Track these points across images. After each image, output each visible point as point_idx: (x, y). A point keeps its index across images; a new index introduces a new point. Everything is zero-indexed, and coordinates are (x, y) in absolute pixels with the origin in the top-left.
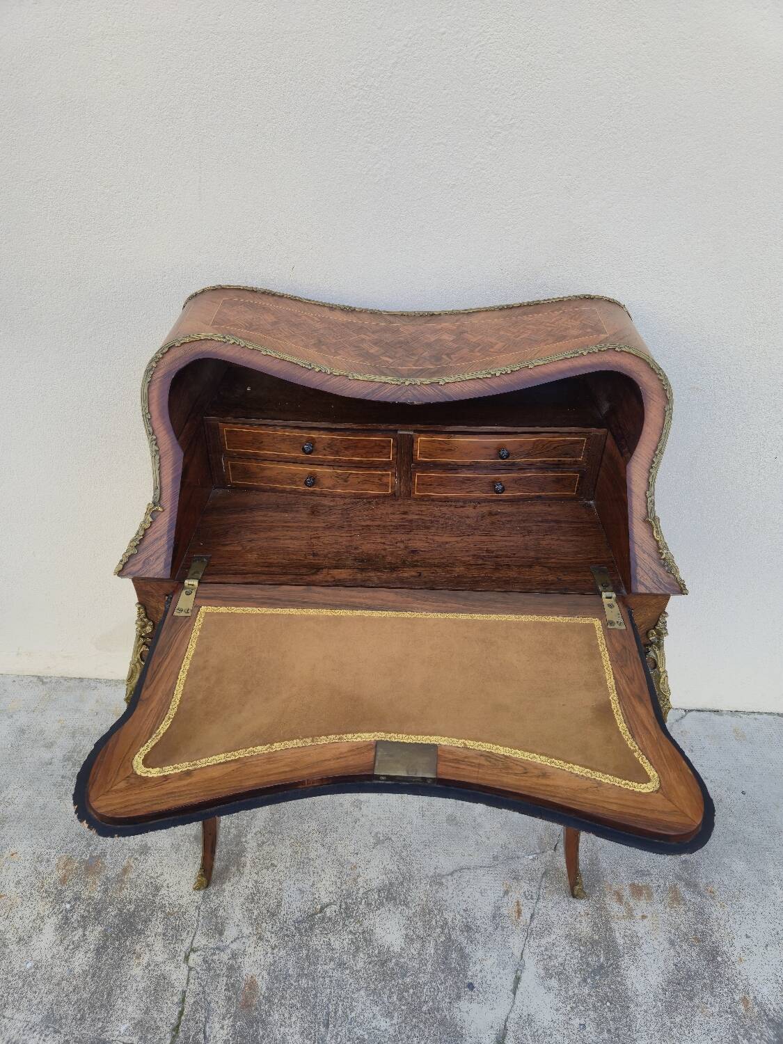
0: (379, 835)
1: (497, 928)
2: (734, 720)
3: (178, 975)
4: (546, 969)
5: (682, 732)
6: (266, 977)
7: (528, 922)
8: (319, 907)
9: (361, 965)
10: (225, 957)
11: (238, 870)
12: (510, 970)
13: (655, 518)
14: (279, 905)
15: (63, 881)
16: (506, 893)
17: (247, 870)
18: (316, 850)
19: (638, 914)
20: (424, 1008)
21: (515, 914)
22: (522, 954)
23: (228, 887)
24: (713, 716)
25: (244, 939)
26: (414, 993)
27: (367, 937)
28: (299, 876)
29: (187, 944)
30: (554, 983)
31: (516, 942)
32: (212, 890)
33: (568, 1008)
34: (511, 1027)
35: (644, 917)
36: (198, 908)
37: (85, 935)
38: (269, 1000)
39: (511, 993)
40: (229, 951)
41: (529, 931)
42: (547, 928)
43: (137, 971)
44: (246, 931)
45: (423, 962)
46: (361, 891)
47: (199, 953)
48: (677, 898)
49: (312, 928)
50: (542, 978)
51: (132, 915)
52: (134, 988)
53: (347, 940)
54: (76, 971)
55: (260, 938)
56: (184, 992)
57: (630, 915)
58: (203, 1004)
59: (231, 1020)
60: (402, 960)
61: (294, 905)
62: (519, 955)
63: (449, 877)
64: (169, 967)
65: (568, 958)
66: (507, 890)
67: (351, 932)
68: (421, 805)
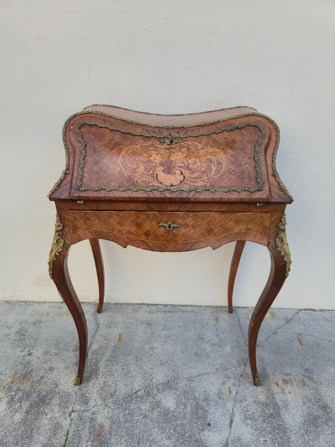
0: (162, 361)
1: (220, 399)
2: (322, 313)
3: (65, 423)
4: (245, 416)
5: (299, 318)
6: (109, 422)
7: (235, 395)
8: (134, 392)
9: (155, 416)
10: (88, 414)
11: (96, 376)
12: (228, 417)
13: (277, 173)
14: (115, 391)
15: (12, 382)
16: (224, 384)
18: (133, 367)
19: (287, 391)
20: (187, 435)
21: (228, 393)
22: (233, 410)
23: (91, 384)
24: (312, 312)
25: (98, 407)
26: (181, 428)
27: (158, 404)
28: (125, 379)
29: (70, 409)
30: (249, 422)
31: (230, 405)
32: (83, 385)
33: (257, 433)
34: (230, 443)
35: (290, 393)
36: (76, 393)
37: (21, 406)
38: (110, 433)
39: (229, 427)
40: (91, 412)
41: (236, 400)
43: (45, 421)
44: (99, 403)
45: (185, 414)
46: (155, 384)
47: (75, 413)
48: (304, 384)
49: (131, 401)
50: (244, 420)
51: (44, 397)
52: (44, 428)
53: (148, 405)
54: (15, 422)
55: (106, 406)
56: (68, 430)
57: (283, 392)
58: (78, 435)
59: (91, 442)
60: (175, 414)
61: (122, 391)
62: (231, 410)
63: (196, 378)
64: (61, 419)
65: (255, 411)
66: (224, 383)
67: (150, 402)
68: (182, 348)
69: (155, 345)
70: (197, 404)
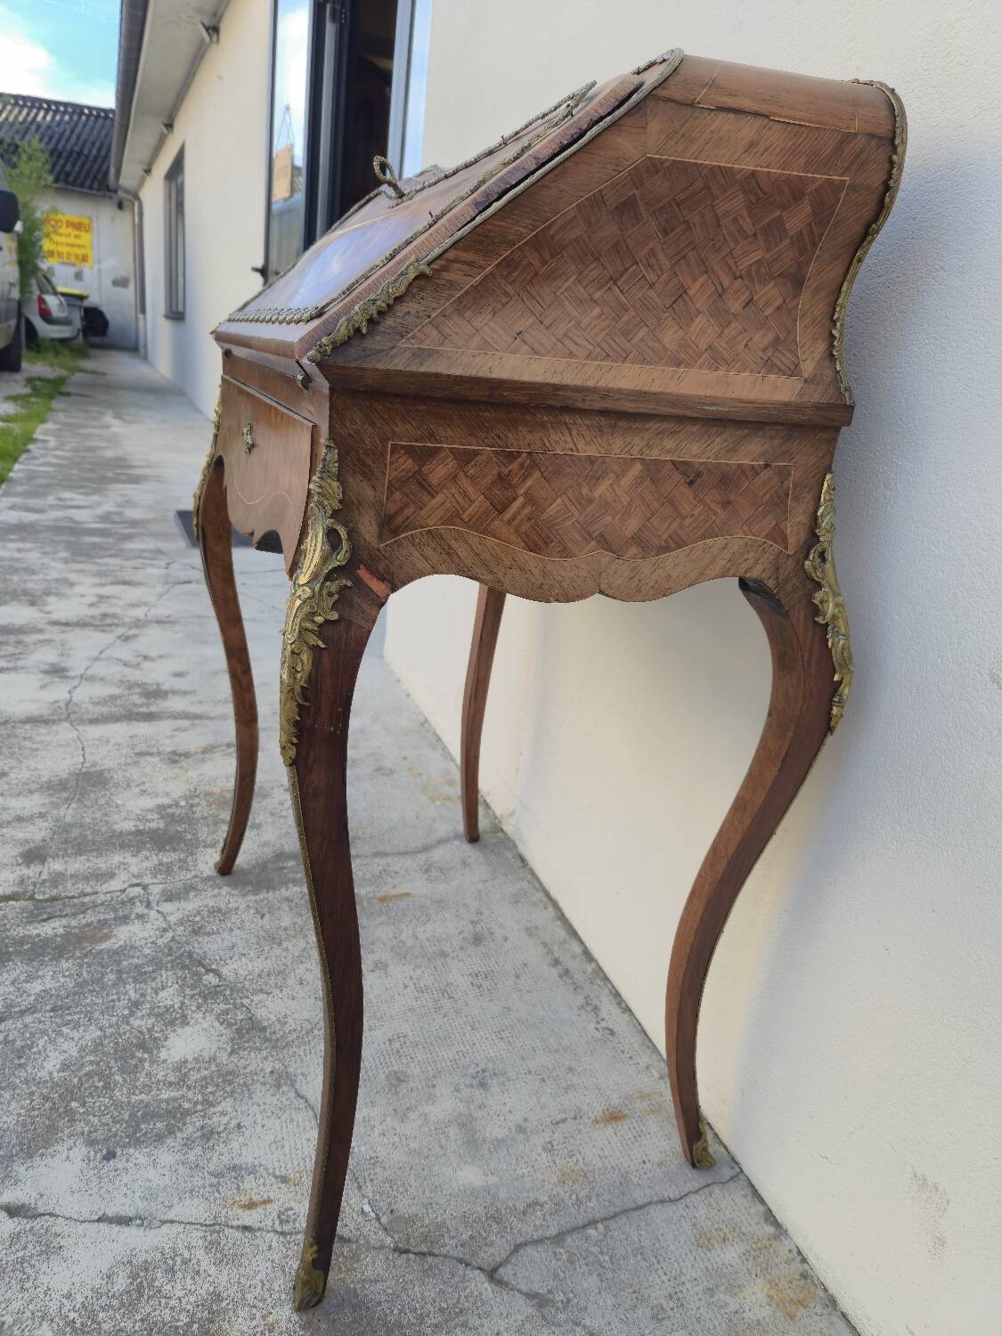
1: (216, 1177)
3: (114, 884)
4: (146, 1266)
6: (117, 946)
7: (236, 1223)
8: (214, 967)
9: (137, 1023)
10: (140, 909)
11: (249, 891)
12: (141, 1206)
14: (209, 934)
16: (284, 1179)
17: (253, 898)
20: (74, 1104)
21: (245, 1200)
22: (172, 1222)
23: (225, 890)
25: (161, 919)
26: (97, 1088)
27: (177, 1021)
28: (254, 940)
29: (151, 881)
30: (121, 1283)
31: (194, 1209)
32: (220, 880)
33: (72, 1315)
34: (37, 1224)
36: (196, 876)
37: (154, 820)
38: (87, 954)
39: (100, 1214)
40: (145, 912)
41: (217, 1228)
42: (225, 1258)
43: (117, 859)
44: (172, 918)
45: (147, 1088)
46: (244, 1001)
47: (142, 892)
49: (184, 967)
50: (130, 1262)
51: (180, 840)
52: (100, 862)
53: (171, 1003)
54: (116, 826)
55: (164, 930)
56: (96, 893)
58: (84, 909)
59: (63, 933)
60: (147, 1065)
61: (209, 946)
62: (171, 1216)
63: (292, 1095)
64: (123, 876)
65: (173, 1302)
66: (290, 1180)
67: (183, 1003)
68: (410, 1034)
69: (395, 970)
70: (187, 1113)
